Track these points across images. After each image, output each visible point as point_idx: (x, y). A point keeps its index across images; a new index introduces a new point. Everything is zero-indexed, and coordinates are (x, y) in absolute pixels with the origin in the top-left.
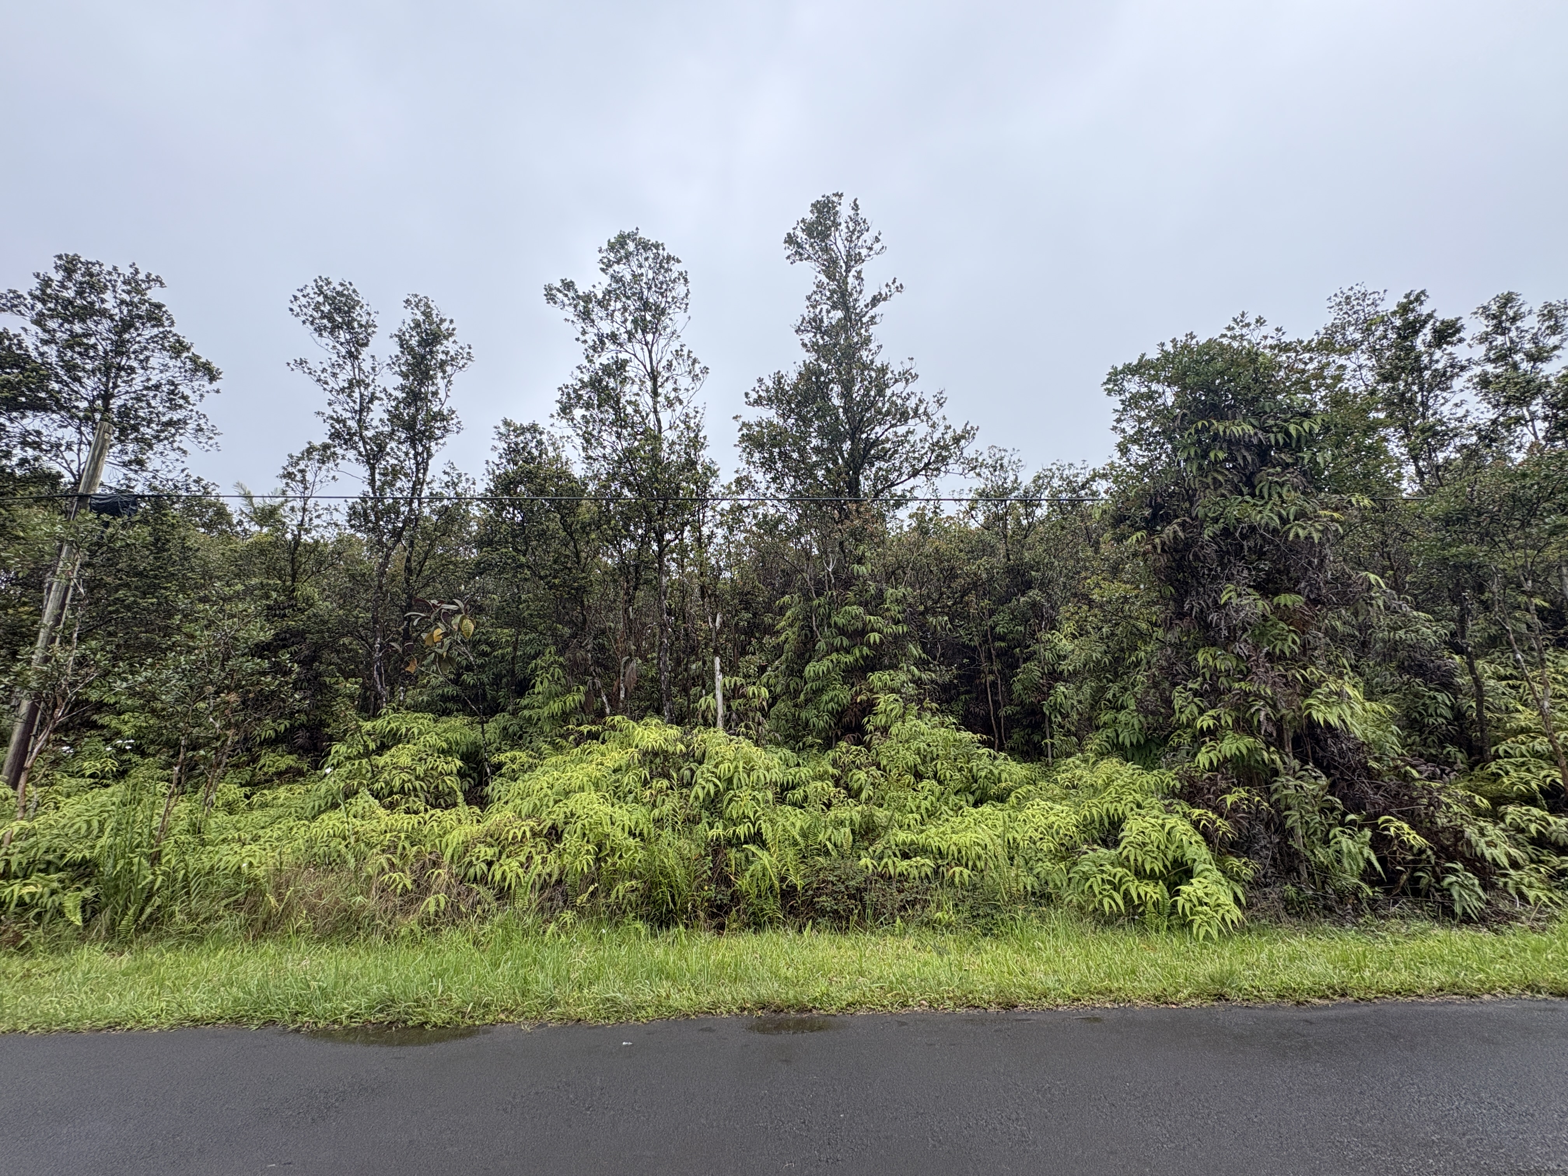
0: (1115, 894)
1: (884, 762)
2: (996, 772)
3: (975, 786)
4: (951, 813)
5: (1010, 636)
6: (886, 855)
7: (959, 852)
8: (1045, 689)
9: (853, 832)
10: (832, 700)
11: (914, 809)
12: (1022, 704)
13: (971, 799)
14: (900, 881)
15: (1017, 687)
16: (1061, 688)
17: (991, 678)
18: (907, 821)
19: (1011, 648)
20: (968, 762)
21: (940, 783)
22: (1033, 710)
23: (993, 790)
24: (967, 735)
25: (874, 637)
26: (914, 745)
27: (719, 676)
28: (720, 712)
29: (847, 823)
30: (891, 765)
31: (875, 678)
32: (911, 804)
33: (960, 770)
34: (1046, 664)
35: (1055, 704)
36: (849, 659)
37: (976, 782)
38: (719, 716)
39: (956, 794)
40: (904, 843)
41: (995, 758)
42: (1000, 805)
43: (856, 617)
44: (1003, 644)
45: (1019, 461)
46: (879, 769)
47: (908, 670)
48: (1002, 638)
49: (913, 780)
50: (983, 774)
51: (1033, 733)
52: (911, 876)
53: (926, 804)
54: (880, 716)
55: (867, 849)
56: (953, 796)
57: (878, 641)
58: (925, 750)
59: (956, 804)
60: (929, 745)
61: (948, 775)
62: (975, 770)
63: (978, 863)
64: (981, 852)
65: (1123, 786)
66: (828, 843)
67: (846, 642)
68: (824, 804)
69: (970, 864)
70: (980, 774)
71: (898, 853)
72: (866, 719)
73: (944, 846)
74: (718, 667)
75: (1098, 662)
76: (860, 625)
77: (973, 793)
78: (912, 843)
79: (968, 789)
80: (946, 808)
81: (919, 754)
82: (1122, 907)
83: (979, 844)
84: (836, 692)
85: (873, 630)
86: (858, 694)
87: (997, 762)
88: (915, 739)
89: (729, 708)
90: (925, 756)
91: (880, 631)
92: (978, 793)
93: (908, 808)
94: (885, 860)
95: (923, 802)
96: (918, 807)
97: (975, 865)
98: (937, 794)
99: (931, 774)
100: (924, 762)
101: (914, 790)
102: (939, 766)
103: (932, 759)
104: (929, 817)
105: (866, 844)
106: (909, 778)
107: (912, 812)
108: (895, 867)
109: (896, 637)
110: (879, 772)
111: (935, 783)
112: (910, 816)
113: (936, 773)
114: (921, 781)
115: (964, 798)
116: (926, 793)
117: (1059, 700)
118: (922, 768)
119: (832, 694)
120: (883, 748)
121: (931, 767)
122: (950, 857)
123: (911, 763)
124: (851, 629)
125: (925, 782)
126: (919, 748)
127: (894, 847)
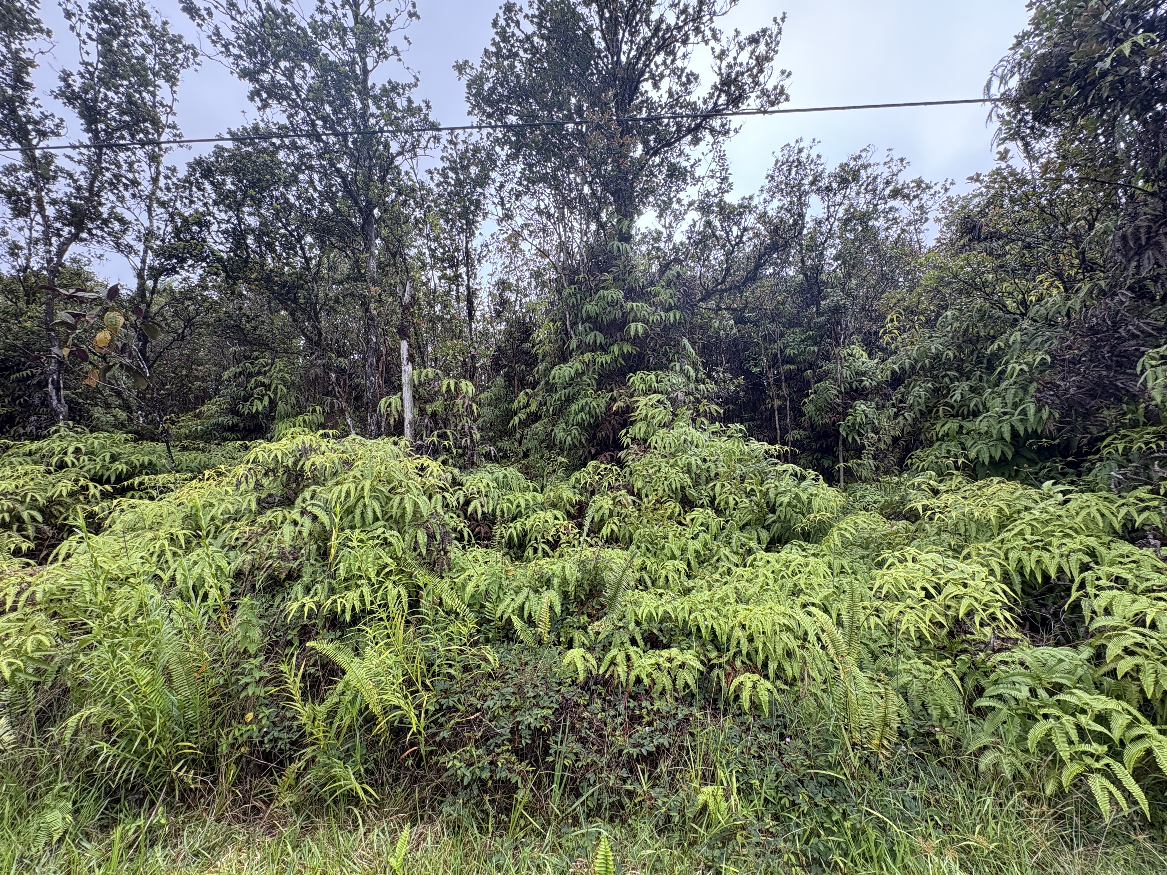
1: (639, 484)
2: (804, 497)
3: (771, 518)
4: (735, 559)
6: (616, 641)
7: (751, 639)
8: (840, 409)
10: (582, 409)
11: (677, 553)
12: (812, 426)
13: (765, 536)
15: (809, 409)
16: (861, 406)
18: (664, 573)
19: (800, 371)
20: (761, 484)
21: (719, 512)
22: (825, 432)
23: (801, 523)
24: (759, 447)
25: (637, 328)
26: (682, 460)
27: (407, 369)
28: (408, 417)
29: (556, 581)
30: (648, 487)
31: (636, 379)
32: (673, 545)
33: (750, 494)
34: (843, 382)
35: (854, 424)
36: (607, 358)
37: (774, 512)
38: (407, 422)
39: (742, 529)
40: (650, 618)
41: (803, 478)
42: (812, 548)
43: (613, 304)
44: (792, 367)
46: (632, 494)
47: (681, 369)
49: (678, 509)
50: (786, 500)
51: (822, 458)
53: (694, 545)
54: (638, 425)
55: (585, 628)
56: (738, 532)
57: (640, 331)
58: (697, 467)
59: (743, 545)
60: (704, 460)
61: (731, 502)
62: (772, 494)
63: (787, 666)
66: (515, 619)
67: (600, 338)
68: (548, 543)
69: (772, 667)
70: (779, 500)
71: (639, 638)
72: (624, 431)
73: (722, 627)
74: (404, 354)
76: (618, 313)
77: (768, 528)
78: (666, 618)
79: (761, 523)
80: (727, 551)
81: (689, 472)
84: (588, 400)
85: (636, 320)
86: (613, 400)
87: (804, 484)
88: (684, 452)
90: (698, 476)
91: (645, 321)
92: (776, 527)
93: (666, 551)
94: (614, 652)
95: (691, 542)
96: (683, 551)
97: (780, 668)
98: (714, 529)
99: (706, 501)
100: (696, 484)
101: (680, 523)
102: (718, 489)
103: (708, 480)
104: (700, 563)
106: (673, 506)
107: (673, 557)
109: (667, 328)
110: (630, 498)
111: (711, 512)
112: (670, 564)
113: (714, 499)
114: (692, 509)
115: (754, 535)
116: (697, 528)
117: (859, 420)
118: (693, 492)
119: (583, 402)
120: (638, 466)
121: (705, 491)
122: (732, 651)
123: (676, 484)
124: (606, 319)
125: (698, 514)
126: (689, 464)
127: (632, 626)
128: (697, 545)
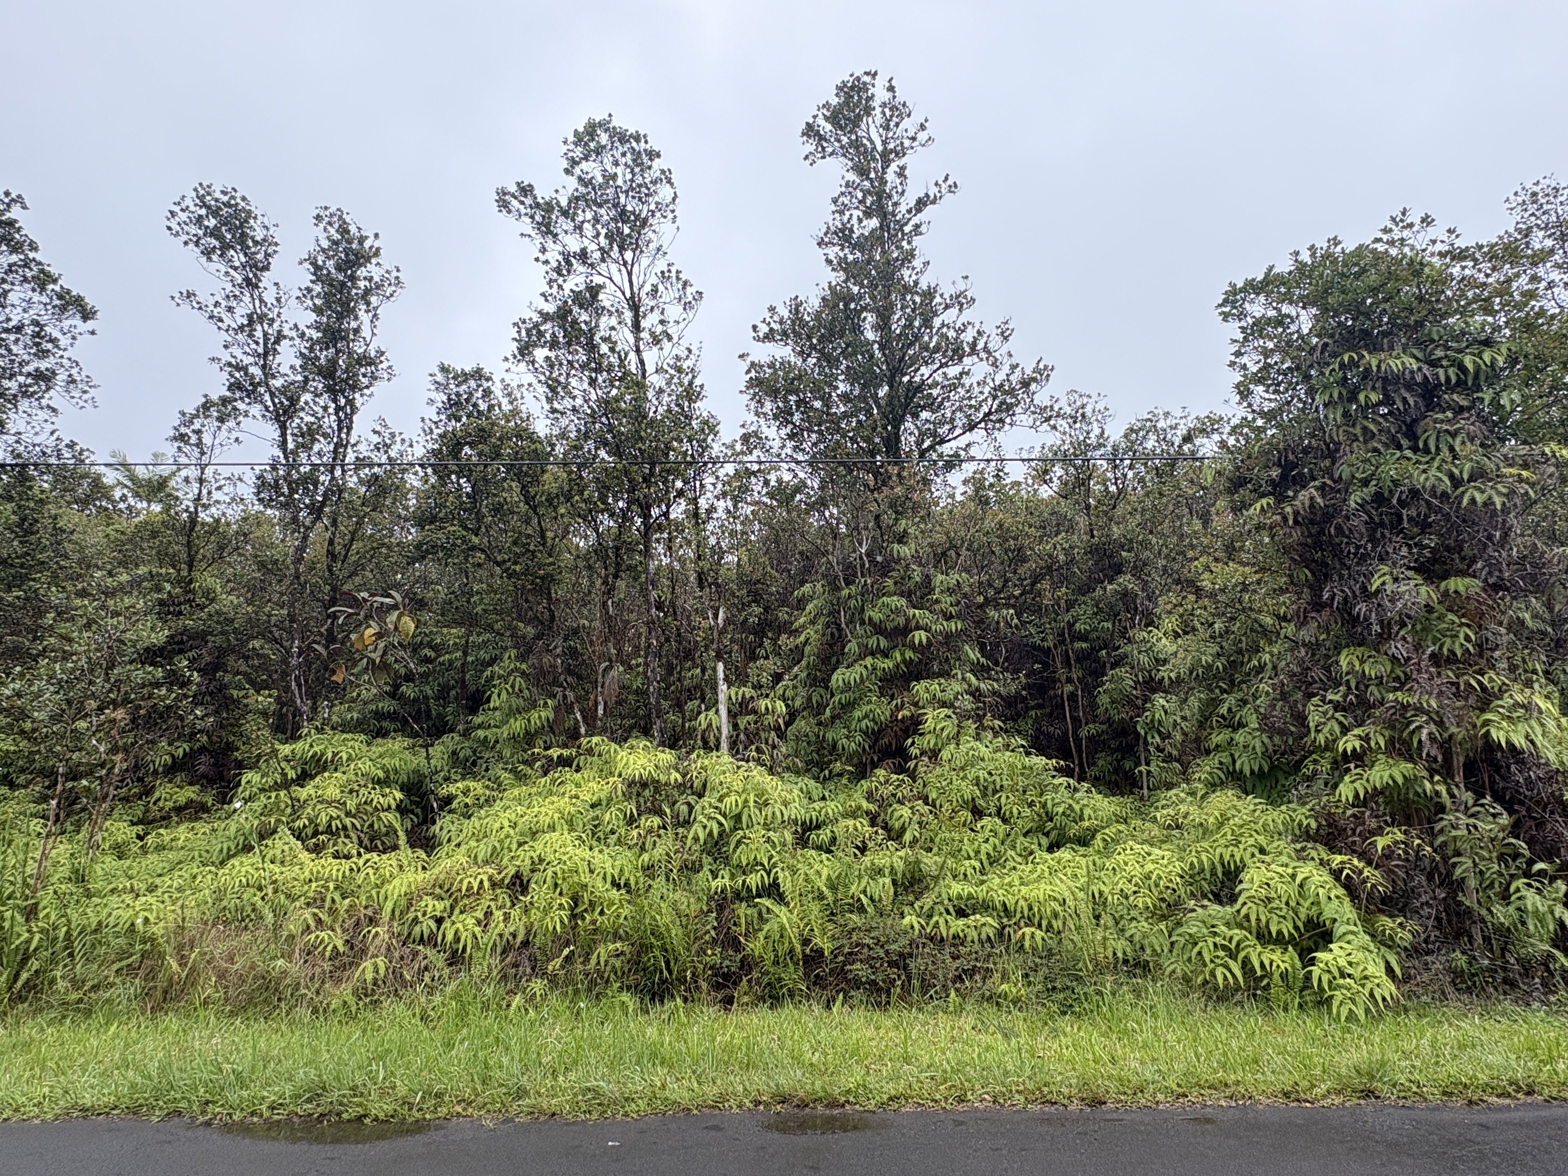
0: (1231, 963)
1: (933, 795)
2: (1077, 807)
3: (1049, 825)
4: (1019, 859)
5: (1094, 635)
6: (936, 912)
7: (1030, 908)
8: (1139, 702)
9: (894, 882)
10: (866, 716)
11: (972, 854)
12: (1109, 721)
13: (1045, 841)
14: (954, 945)
15: (1104, 700)
16: (1160, 700)
17: (1069, 688)
18: (963, 869)
19: (1095, 650)
20: (1041, 795)
21: (1005, 821)
22: (1123, 729)
23: (1074, 830)
24: (1039, 761)
25: (920, 636)
26: (971, 774)
27: (723, 687)
28: (725, 732)
29: (887, 871)
30: (942, 797)
31: (920, 688)
32: (967, 847)
33: (1031, 805)
34: (1141, 670)
35: (1152, 721)
36: (888, 664)
37: (1051, 820)
38: (724, 736)
39: (1025, 835)
40: (960, 897)
41: (1076, 790)
42: (1082, 850)
43: (897, 611)
44: (1084, 645)
45: (1106, 409)
46: (927, 804)
47: (964, 679)
48: (1083, 637)
49: (970, 817)
50: (1060, 810)
51: (1123, 758)
52: (969, 939)
53: (987, 848)
54: (928, 737)
55: (912, 904)
56: (1022, 838)
57: (924, 641)
58: (985, 780)
59: (1025, 849)
60: (990, 774)
61: (1015, 811)
62: (1049, 804)
63: (1054, 922)
64: (1059, 908)
65: (1242, 826)
66: (862, 896)
67: (883, 643)
68: (857, 847)
69: (1044, 923)
70: (1055, 810)
71: (951, 910)
72: (910, 741)
73: (1010, 901)
74: (721, 674)
75: (1209, 667)
76: (901, 621)
77: (1047, 834)
78: (970, 897)
79: (1040, 830)
80: (1013, 853)
81: (977, 785)
82: (1241, 980)
83: (1055, 899)
84: (873, 707)
85: (918, 628)
86: (898, 708)
87: (1078, 795)
88: (973, 766)
89: (735, 726)
90: (986, 788)
91: (927, 629)
92: (1054, 834)
93: (963, 853)
94: (935, 919)
95: (984, 845)
96: (977, 852)
97: (1049, 923)
98: (1001, 836)
99: (993, 810)
100: (984, 795)
101: (972, 830)
102: (1003, 800)
103: (995, 792)
104: (991, 864)
105: (911, 898)
106: (966, 815)
107: (969, 858)
108: (948, 928)
109: (948, 636)
110: (927, 808)
111: (999, 821)
112: (967, 863)
113: (1000, 809)
114: (981, 818)
115: (1036, 841)
116: (987, 834)
117: (1157, 716)
118: (982, 802)
119: (866, 708)
120: (931, 778)
121: (993, 801)
122: (1018, 915)
123: (968, 796)
124: (890, 626)
125: (986, 820)
126: (978, 777)
127: (946, 902)
128: (989, 847)
